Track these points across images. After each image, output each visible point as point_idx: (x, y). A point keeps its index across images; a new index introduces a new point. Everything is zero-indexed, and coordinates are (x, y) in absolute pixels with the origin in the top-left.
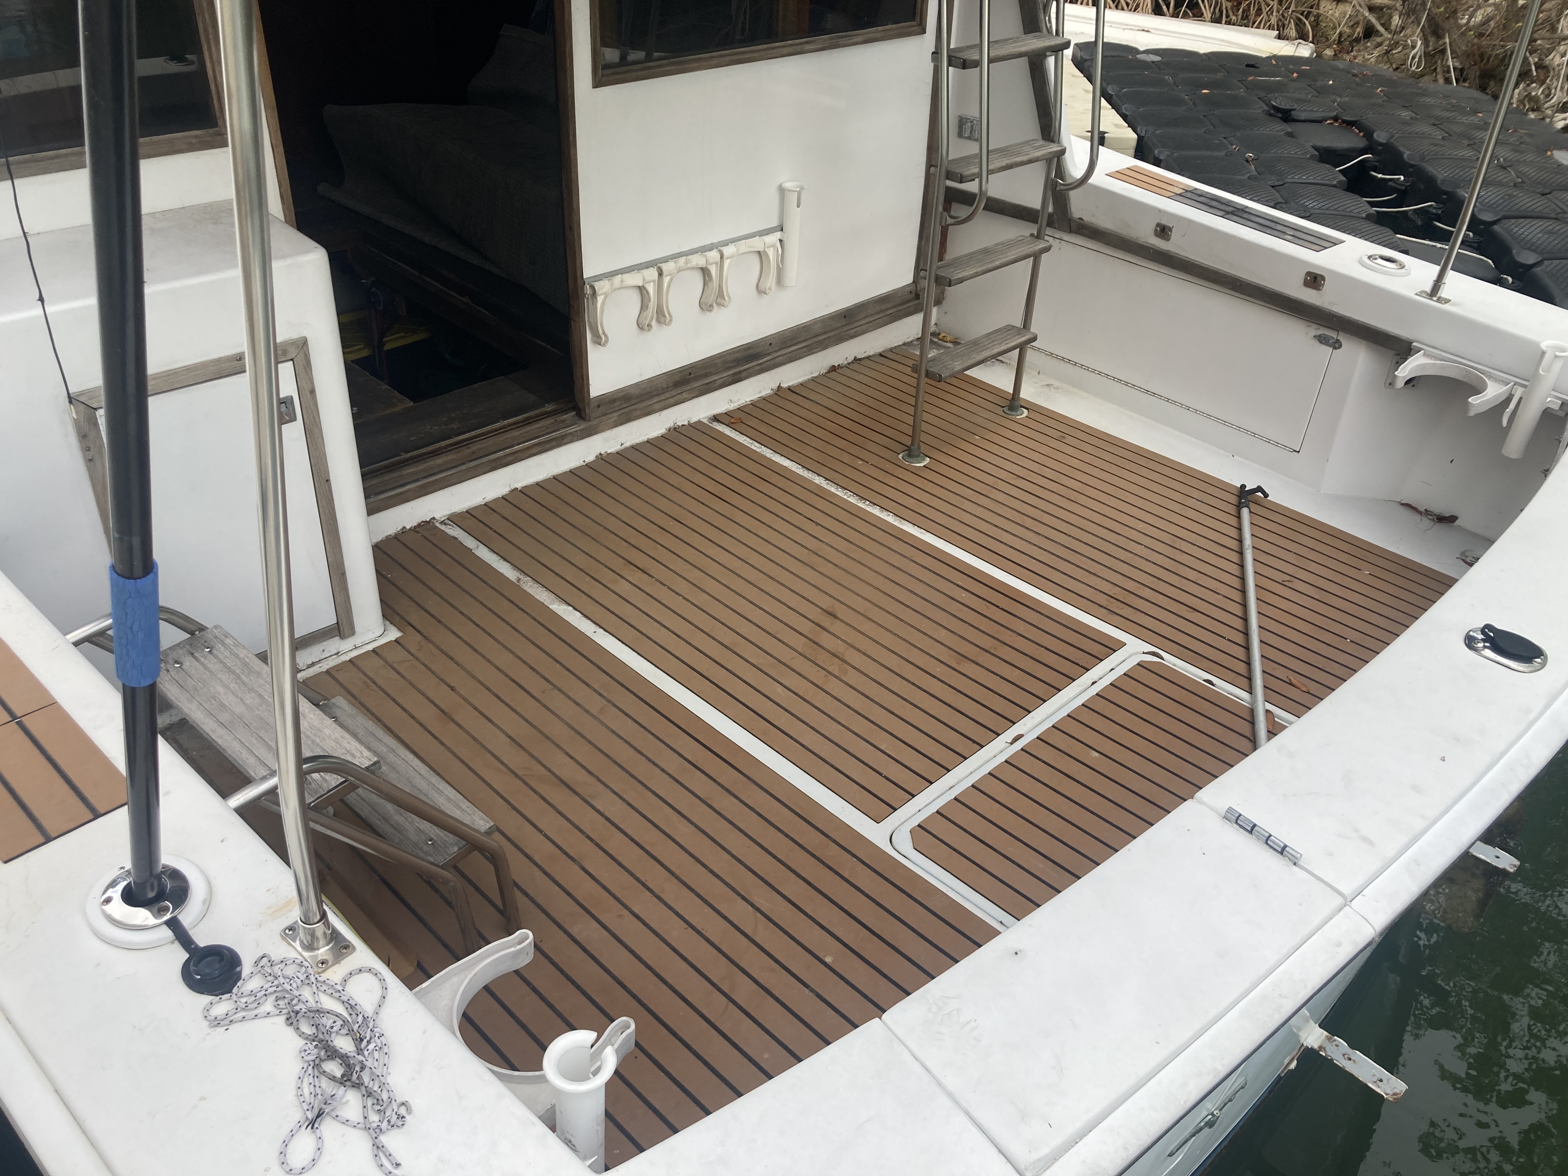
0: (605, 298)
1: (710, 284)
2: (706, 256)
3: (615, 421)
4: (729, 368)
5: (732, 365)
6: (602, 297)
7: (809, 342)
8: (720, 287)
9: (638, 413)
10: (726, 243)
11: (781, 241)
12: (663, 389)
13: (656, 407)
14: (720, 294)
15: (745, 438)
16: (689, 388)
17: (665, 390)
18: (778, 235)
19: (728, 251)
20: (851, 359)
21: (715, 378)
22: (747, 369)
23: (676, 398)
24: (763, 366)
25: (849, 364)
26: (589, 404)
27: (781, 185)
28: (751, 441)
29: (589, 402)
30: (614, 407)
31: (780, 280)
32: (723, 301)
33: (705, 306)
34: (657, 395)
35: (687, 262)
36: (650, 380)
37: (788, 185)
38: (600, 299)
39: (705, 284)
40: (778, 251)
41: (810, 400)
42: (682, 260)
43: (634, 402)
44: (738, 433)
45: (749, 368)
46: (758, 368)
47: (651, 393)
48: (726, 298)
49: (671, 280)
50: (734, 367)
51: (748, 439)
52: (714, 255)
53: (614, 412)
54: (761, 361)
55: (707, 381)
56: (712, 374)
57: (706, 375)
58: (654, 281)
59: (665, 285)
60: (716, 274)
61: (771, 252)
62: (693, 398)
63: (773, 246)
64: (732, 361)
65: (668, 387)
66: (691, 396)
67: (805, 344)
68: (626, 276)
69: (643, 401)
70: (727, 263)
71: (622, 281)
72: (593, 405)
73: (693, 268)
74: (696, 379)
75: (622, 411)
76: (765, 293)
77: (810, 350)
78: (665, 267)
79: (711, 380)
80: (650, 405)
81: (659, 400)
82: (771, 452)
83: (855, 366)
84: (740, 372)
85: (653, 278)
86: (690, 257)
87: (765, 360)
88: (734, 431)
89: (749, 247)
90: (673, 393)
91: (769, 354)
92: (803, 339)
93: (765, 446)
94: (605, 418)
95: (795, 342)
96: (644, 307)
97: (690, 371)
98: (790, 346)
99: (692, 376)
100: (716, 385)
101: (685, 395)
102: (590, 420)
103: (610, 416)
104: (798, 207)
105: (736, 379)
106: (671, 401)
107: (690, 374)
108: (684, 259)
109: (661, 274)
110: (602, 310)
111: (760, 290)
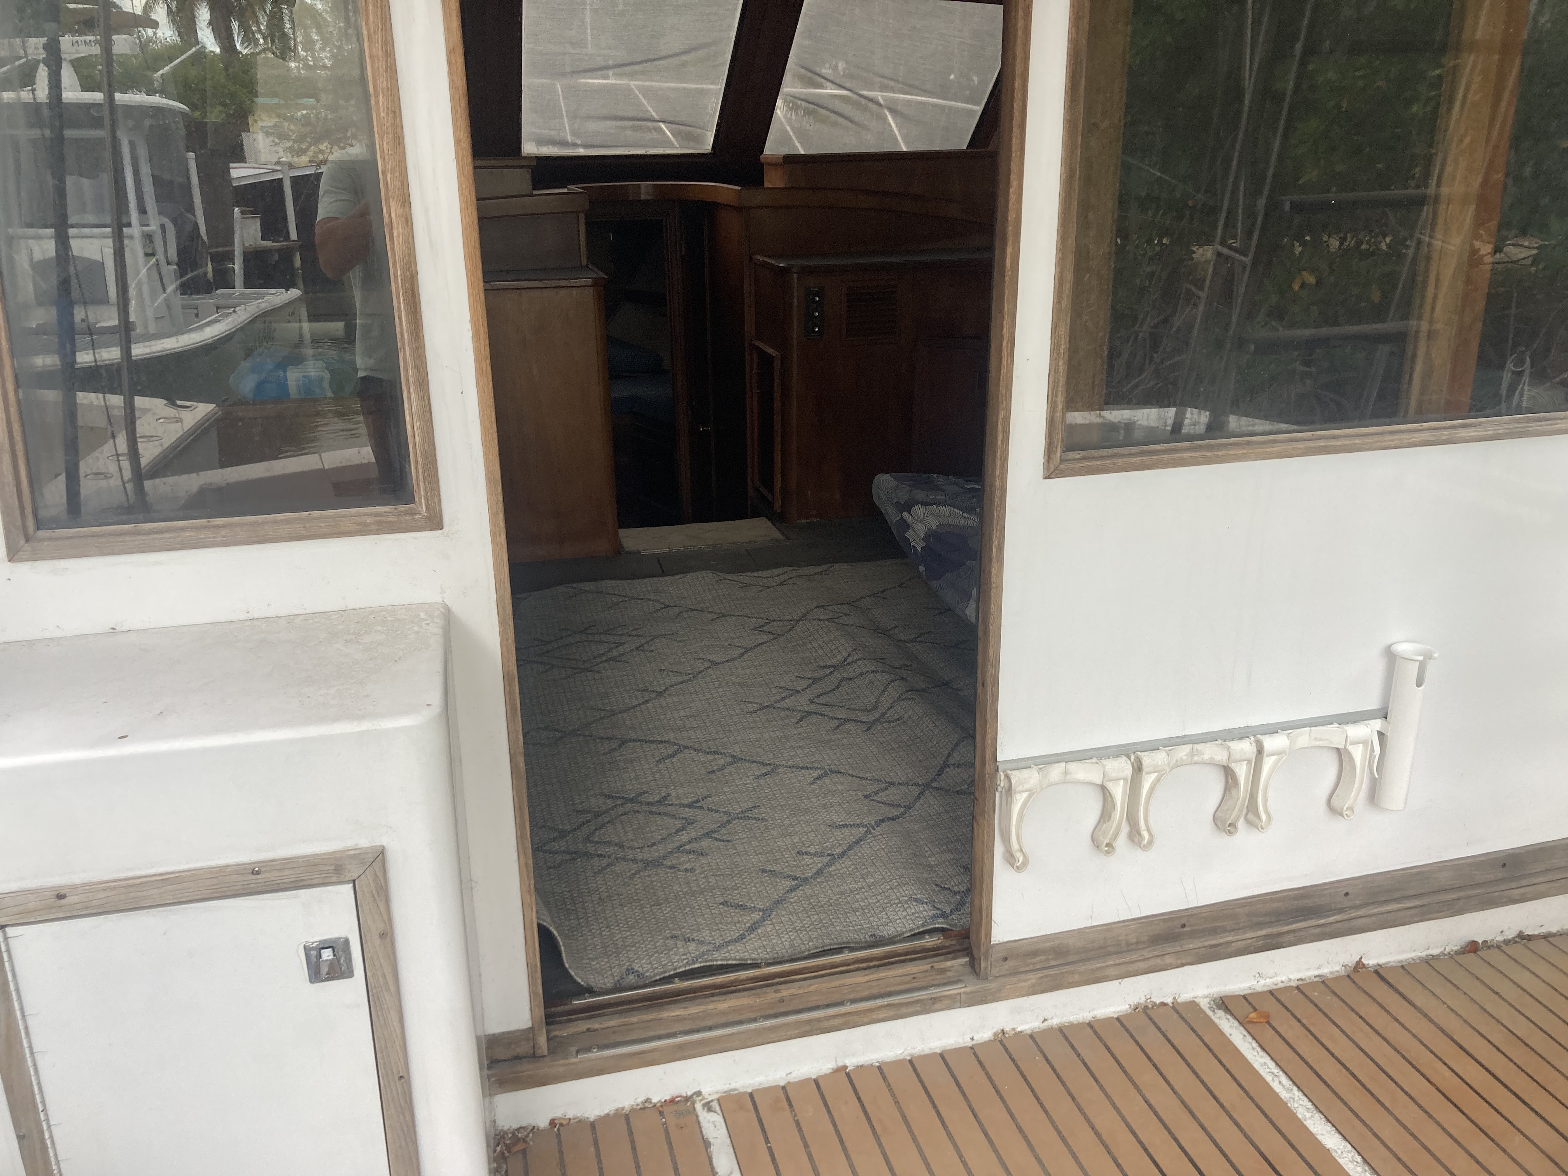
0: (1030, 796)
1: (1234, 792)
2: (1229, 748)
3: (1033, 986)
4: (1260, 925)
5: (1267, 919)
6: (1025, 795)
7: (1425, 901)
8: (1253, 797)
9: (1076, 977)
10: (1273, 730)
11: (1381, 734)
12: (1128, 944)
13: (1112, 972)
14: (1253, 809)
15: (1267, 1059)
16: (1178, 948)
17: (1131, 947)
18: (1377, 724)
19: (1271, 743)
20: (1511, 934)
21: (1230, 939)
22: (1294, 931)
23: (1152, 962)
24: (1327, 930)
25: (1507, 942)
26: (986, 954)
27: (1391, 645)
28: (1276, 1070)
29: (987, 951)
30: (1034, 964)
31: (1374, 796)
32: (1257, 821)
33: (1223, 825)
34: (1116, 953)
35: (1192, 754)
36: (1108, 927)
37: (1403, 648)
38: (1019, 800)
39: (1225, 791)
40: (1372, 750)
41: (1410, 1003)
42: (1183, 752)
43: (1071, 958)
44: (1255, 1045)
45: (1300, 930)
46: (1318, 930)
47: (1106, 947)
48: (1264, 817)
49: (1158, 780)
50: (1270, 924)
51: (1272, 1064)
52: (1246, 747)
53: (1032, 971)
54: (1322, 921)
55: (1214, 942)
56: (1225, 930)
57: (1214, 931)
58: (1125, 779)
59: (1146, 786)
60: (1247, 779)
61: (1357, 753)
62: (1183, 965)
63: (1364, 743)
65: (1138, 943)
66: (1179, 962)
67: (1417, 902)
68: (1073, 766)
69: (1089, 959)
70: (1268, 763)
71: (1066, 773)
72: (995, 955)
73: (1203, 763)
74: (1194, 934)
75: (1047, 972)
76: (1341, 815)
77: (1425, 914)
78: (1147, 759)
79: (1221, 941)
80: (1101, 968)
81: (1117, 962)
82: (1309, 1105)
83: (1517, 951)
84: (1280, 935)
85: (1122, 775)
86: (1200, 747)
87: (1331, 919)
88: (1249, 1038)
89: (1316, 739)
90: (1146, 954)
91: (1341, 911)
92: (1413, 892)
93: (1299, 1089)
94: (1014, 979)
95: (1397, 895)
96: (1106, 814)
97: (1184, 921)
98: (1386, 902)
99: (1187, 929)
100: (1230, 950)
101: (1168, 959)
102: (986, 979)
103: (1023, 976)
104: (1419, 684)
105: (1272, 944)
106: (1142, 965)
107: (1184, 926)
108: (1187, 748)
109: (1138, 768)
110: (1021, 816)
111: (1333, 809)
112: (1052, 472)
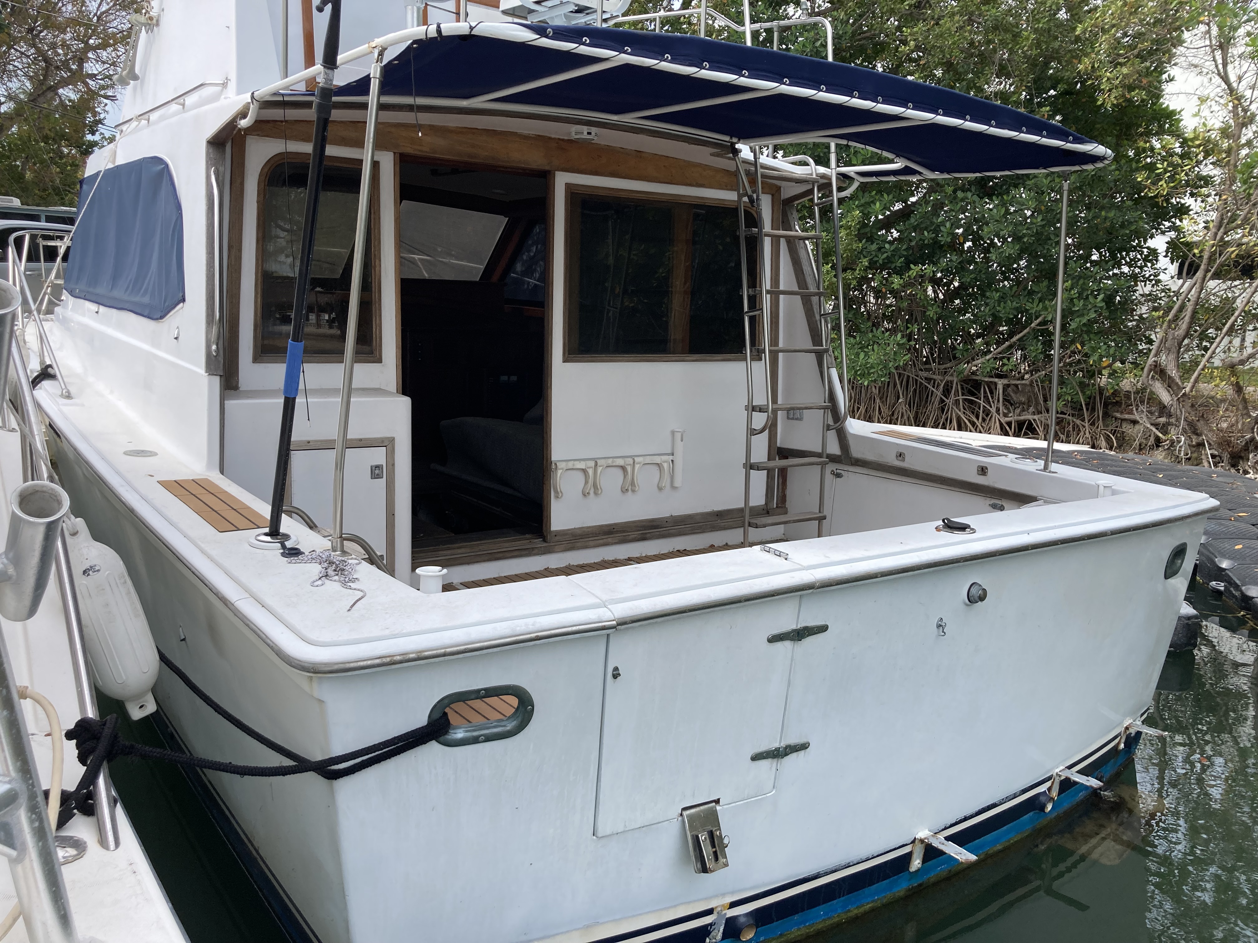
0: (563, 473)
1: (627, 478)
2: (624, 460)
3: (565, 548)
4: (639, 531)
6: (561, 470)
7: (693, 526)
8: (633, 479)
9: (579, 544)
10: (637, 456)
11: (672, 461)
12: (597, 534)
13: (591, 543)
14: (633, 484)
16: (612, 537)
18: (671, 457)
19: (637, 459)
21: (630, 535)
22: (651, 534)
23: (604, 541)
24: (661, 534)
27: (672, 430)
29: (550, 533)
30: (566, 538)
31: (672, 485)
32: (635, 490)
33: (624, 491)
34: (593, 537)
35: (613, 462)
36: (589, 527)
37: (676, 430)
38: (559, 472)
39: (625, 477)
40: (670, 466)
43: (578, 538)
46: (658, 533)
47: (589, 535)
48: (637, 488)
49: (603, 471)
50: (642, 531)
52: (630, 461)
53: (565, 541)
54: (660, 531)
55: (624, 535)
56: (627, 532)
57: (624, 531)
58: (592, 469)
59: (599, 473)
60: (631, 472)
61: (665, 465)
62: (615, 543)
63: (667, 463)
64: (641, 527)
65: (600, 534)
66: (613, 542)
68: (576, 462)
69: (583, 538)
70: (637, 467)
71: (574, 466)
72: (553, 535)
73: (616, 467)
74: (617, 532)
75: (570, 542)
76: (662, 491)
77: (693, 530)
78: (600, 462)
79: (627, 535)
80: (588, 542)
81: (593, 540)
84: (646, 535)
85: (591, 467)
86: (614, 460)
87: (662, 530)
89: (652, 461)
90: (603, 538)
91: (665, 528)
94: (559, 544)
95: (684, 523)
96: (586, 482)
97: (613, 527)
98: (680, 525)
99: (615, 530)
100: (630, 538)
101: (609, 540)
102: (550, 543)
103: (562, 542)
104: (682, 441)
105: (643, 538)
106: (602, 542)
108: (611, 460)
109: (596, 465)
110: (560, 477)
111: (660, 489)
112: (565, 361)
